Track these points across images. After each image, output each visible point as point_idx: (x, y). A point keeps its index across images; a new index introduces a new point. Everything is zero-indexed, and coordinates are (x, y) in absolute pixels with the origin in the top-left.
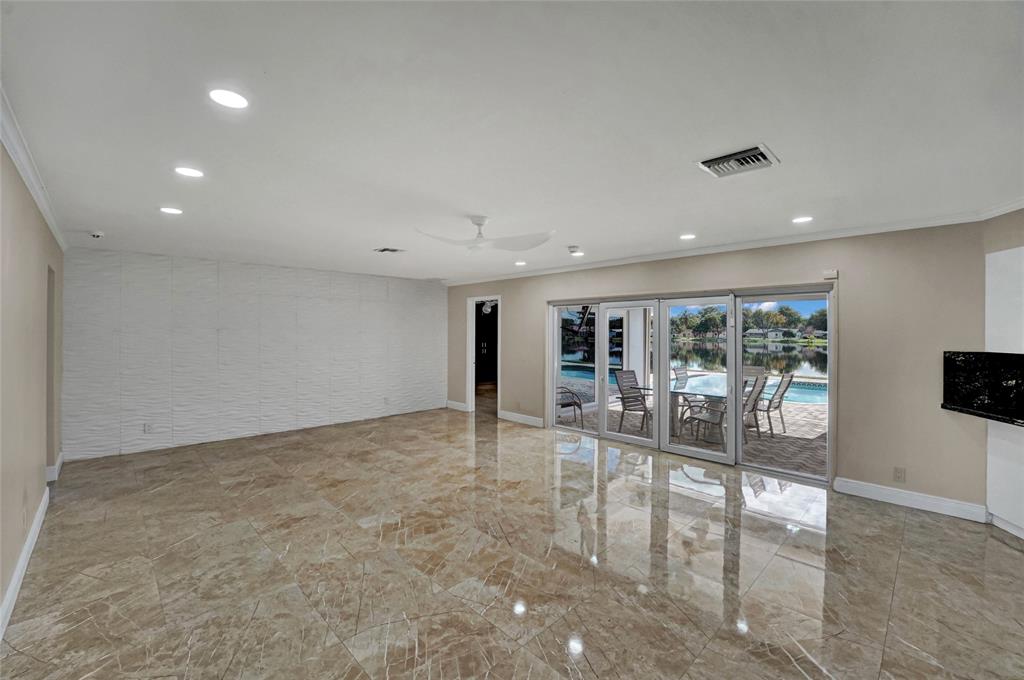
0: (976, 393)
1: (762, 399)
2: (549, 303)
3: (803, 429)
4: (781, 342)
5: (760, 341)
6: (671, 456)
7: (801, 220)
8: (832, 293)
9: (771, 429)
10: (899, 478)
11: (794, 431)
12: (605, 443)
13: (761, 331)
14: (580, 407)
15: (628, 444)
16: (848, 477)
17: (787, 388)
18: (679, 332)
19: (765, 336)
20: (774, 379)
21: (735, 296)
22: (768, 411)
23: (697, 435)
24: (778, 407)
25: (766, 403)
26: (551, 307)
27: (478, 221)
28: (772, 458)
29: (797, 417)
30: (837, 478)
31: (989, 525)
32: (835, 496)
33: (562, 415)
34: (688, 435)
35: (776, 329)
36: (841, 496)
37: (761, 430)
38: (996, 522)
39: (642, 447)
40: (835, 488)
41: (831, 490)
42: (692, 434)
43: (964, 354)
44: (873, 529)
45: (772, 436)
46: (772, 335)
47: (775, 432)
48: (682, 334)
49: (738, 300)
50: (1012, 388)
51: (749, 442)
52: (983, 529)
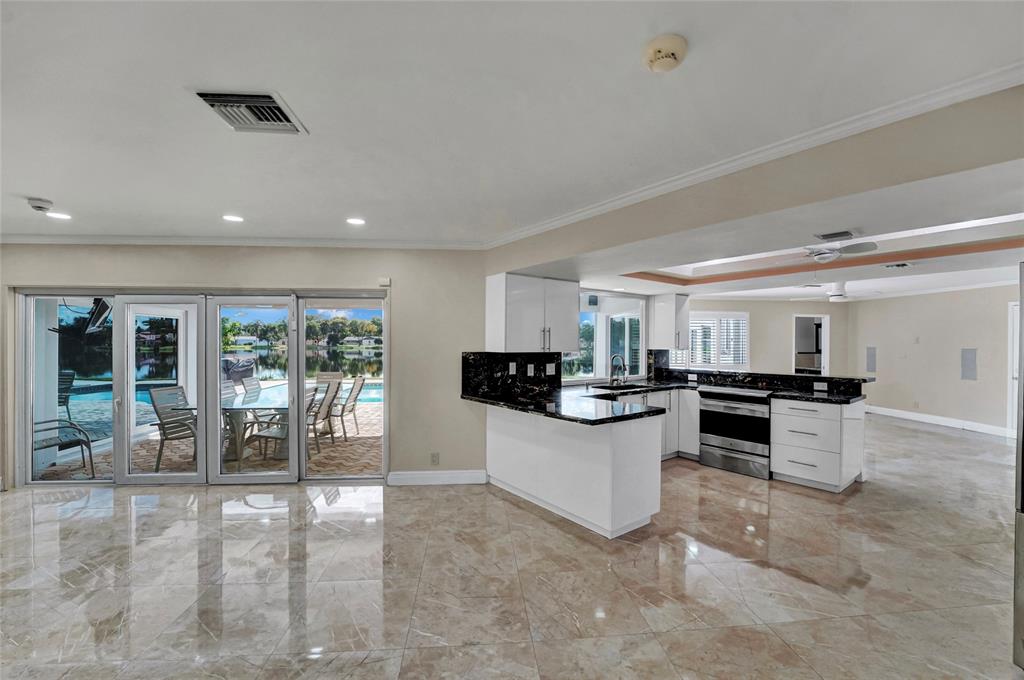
0: (480, 385)
1: (336, 405)
2: (15, 289)
3: (375, 427)
4: (374, 348)
5: (356, 348)
6: (224, 488)
7: (356, 222)
8: (386, 299)
9: (345, 433)
10: (435, 462)
11: (367, 431)
12: (123, 491)
13: (356, 339)
14: (87, 444)
15: (162, 485)
16: (399, 470)
17: (360, 391)
18: (278, 340)
19: (360, 343)
20: (348, 383)
21: (298, 297)
22: (342, 416)
23: (265, 454)
24: (352, 410)
25: (340, 407)
26: (20, 298)
28: (341, 464)
29: (372, 417)
30: (391, 473)
31: (488, 484)
32: (389, 489)
33: (58, 462)
34: (256, 455)
35: (369, 338)
36: (394, 489)
37: (336, 435)
38: (492, 481)
39: (181, 485)
40: (389, 483)
41: (386, 485)
42: (261, 454)
43: (474, 354)
44: (413, 516)
45: (346, 439)
46: (365, 342)
47: (348, 435)
48: (280, 341)
49: (300, 300)
50: (499, 378)
51: (323, 451)
52: (484, 489)
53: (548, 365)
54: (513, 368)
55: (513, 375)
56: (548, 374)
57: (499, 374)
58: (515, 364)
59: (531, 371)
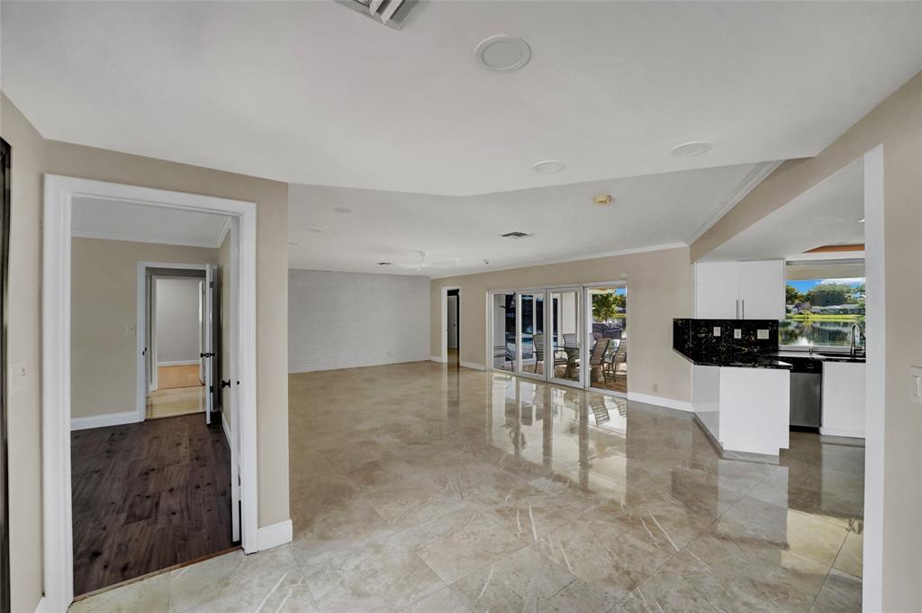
0: (686, 342)
27: (422, 253)
30: (629, 392)
43: (681, 320)
50: (703, 338)
53: (759, 331)
54: (717, 332)
55: (718, 337)
56: (758, 338)
57: (703, 335)
58: (719, 328)
59: (738, 334)
